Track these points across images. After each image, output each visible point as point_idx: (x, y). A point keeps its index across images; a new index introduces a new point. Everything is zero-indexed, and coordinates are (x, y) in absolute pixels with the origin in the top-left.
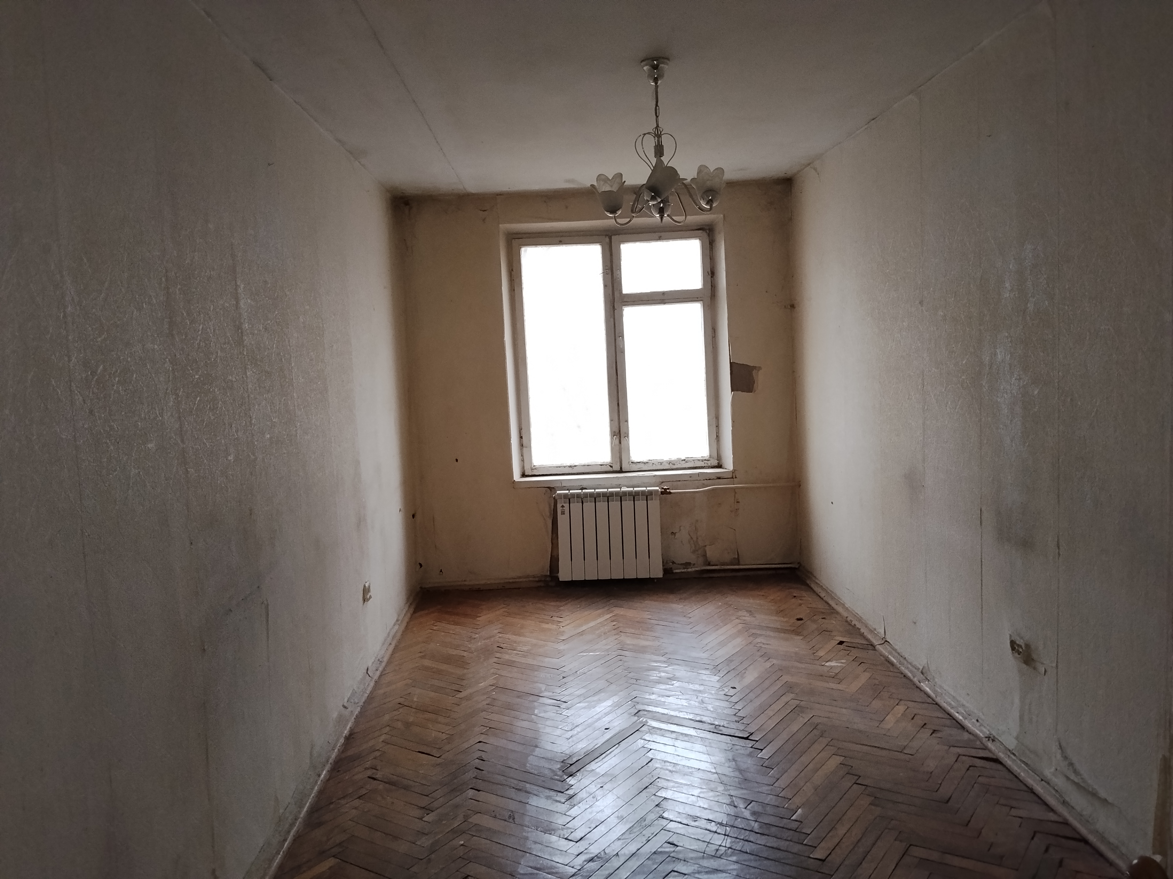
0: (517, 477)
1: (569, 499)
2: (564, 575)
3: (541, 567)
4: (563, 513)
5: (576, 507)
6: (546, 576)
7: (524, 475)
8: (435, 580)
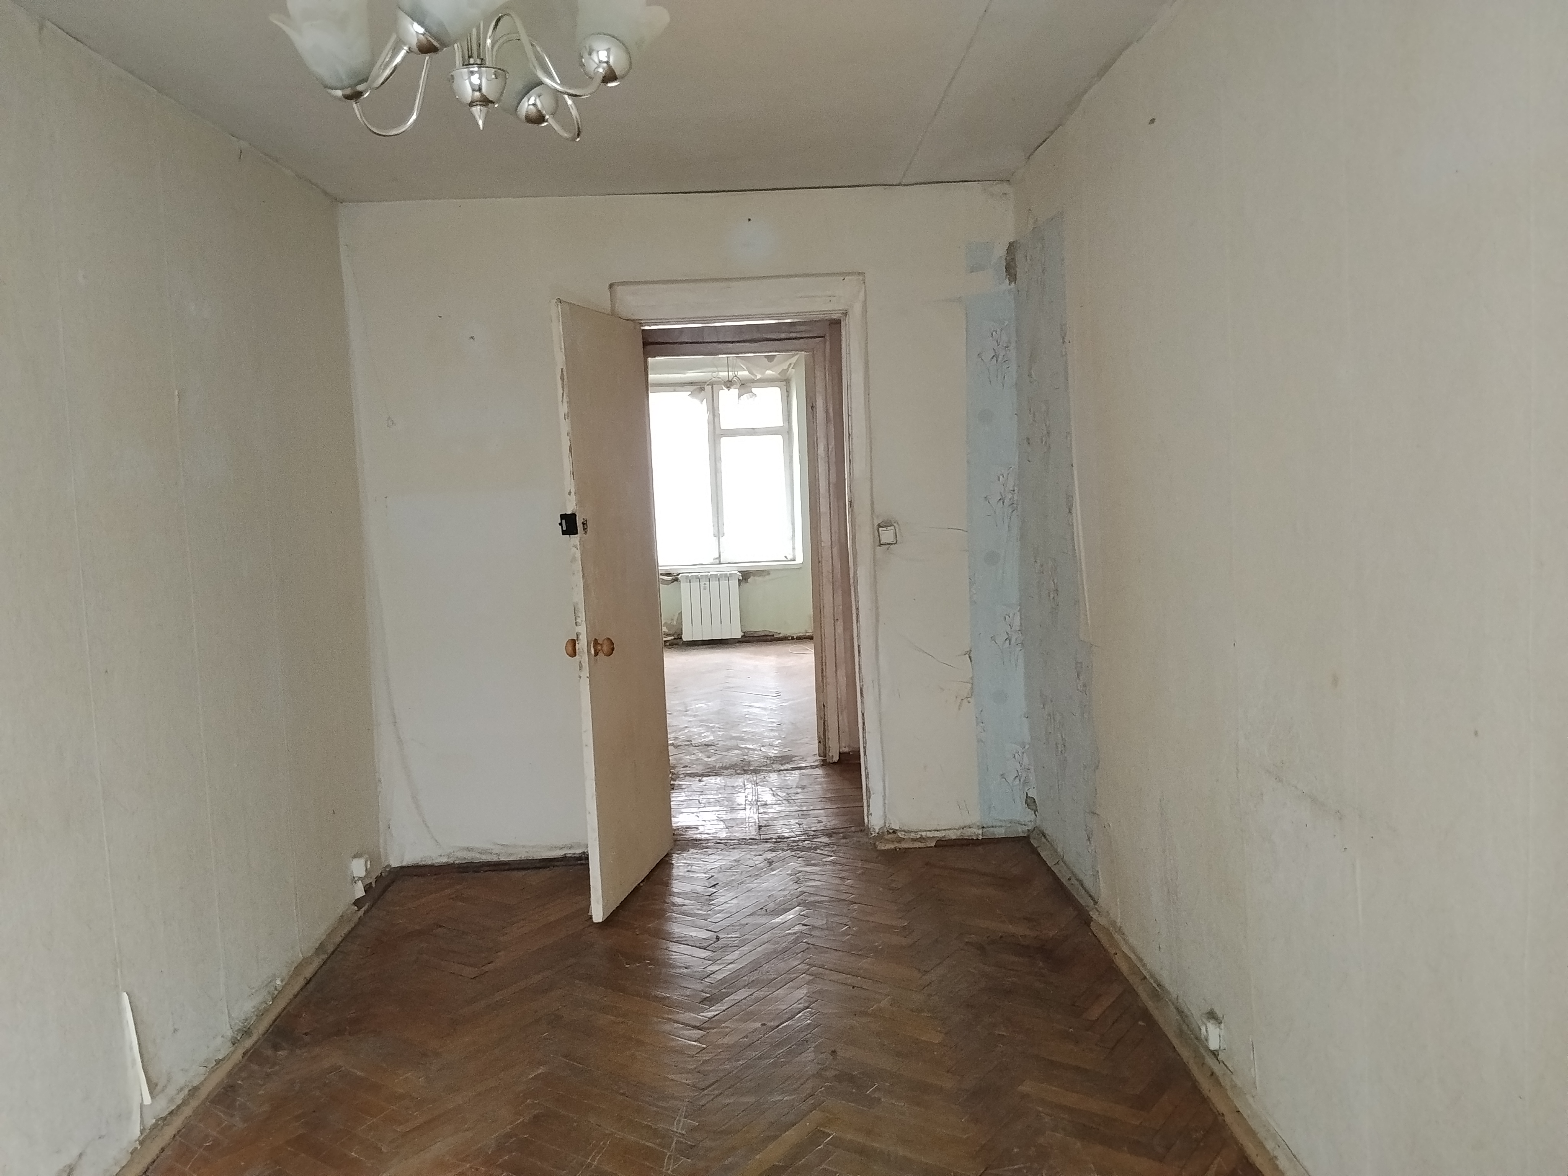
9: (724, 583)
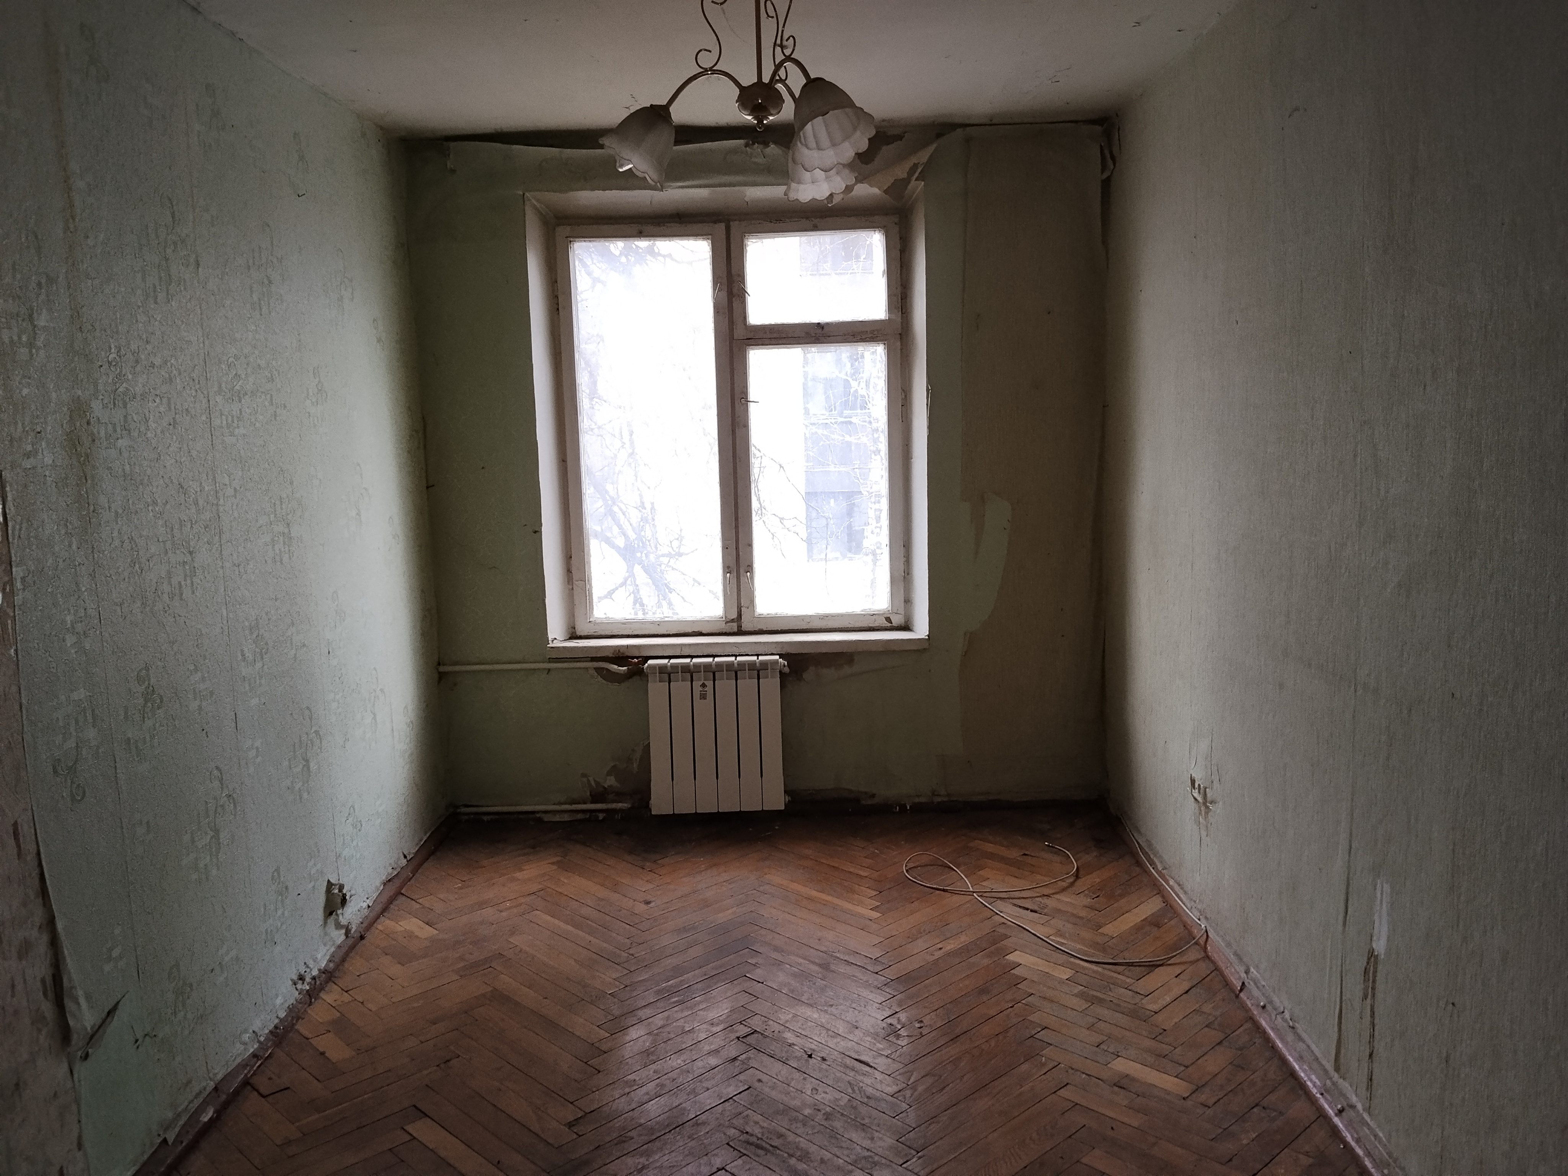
9: (747, 684)
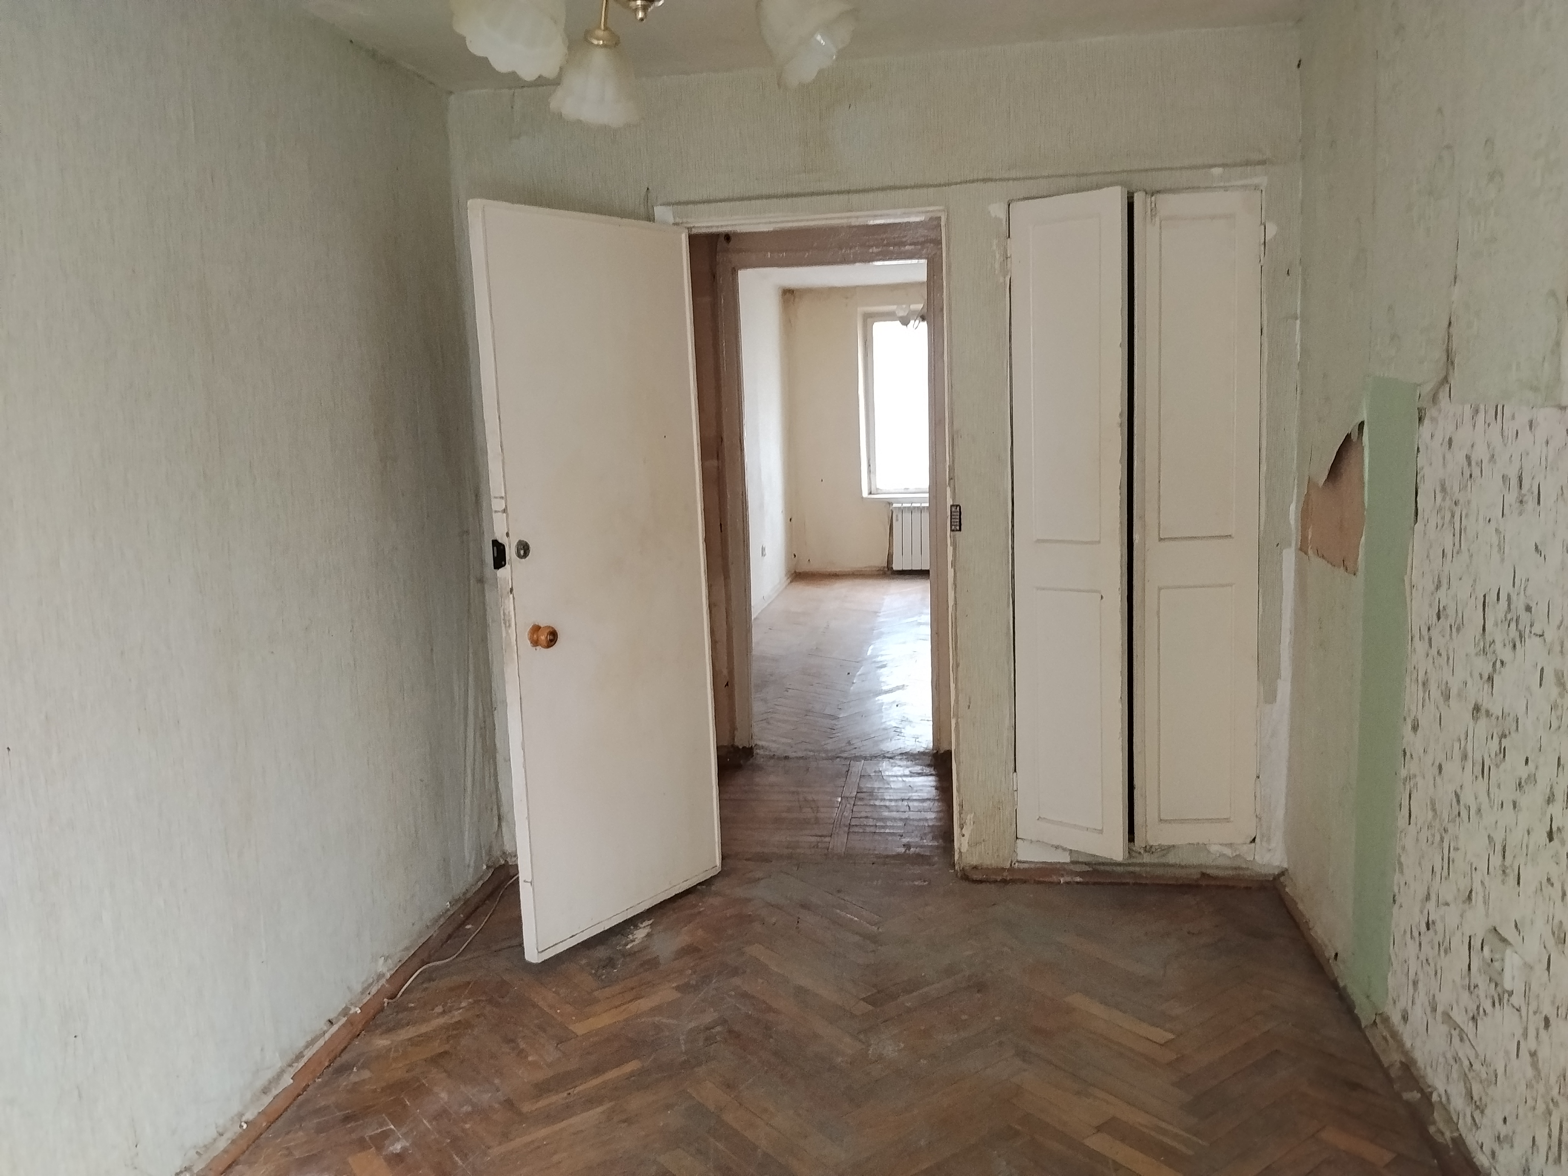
0: (865, 494)
1: (902, 510)
2: (896, 567)
3: (880, 561)
4: (897, 520)
5: (907, 516)
6: (884, 567)
7: (870, 493)
8: (804, 568)
